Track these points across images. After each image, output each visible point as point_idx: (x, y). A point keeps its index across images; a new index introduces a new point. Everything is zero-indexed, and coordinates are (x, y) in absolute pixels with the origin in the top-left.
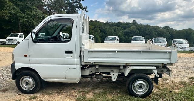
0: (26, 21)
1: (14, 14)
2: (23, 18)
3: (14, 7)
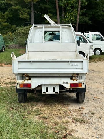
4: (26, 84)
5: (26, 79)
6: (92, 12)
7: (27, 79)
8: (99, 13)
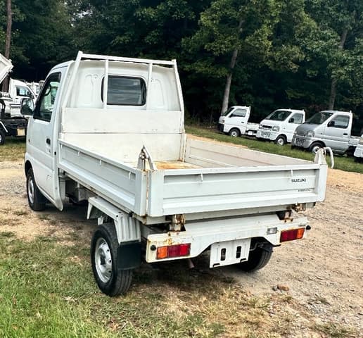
0: (348, 72)
1: (317, 54)
2: (343, 64)
3: (325, 32)
4: (176, 246)
5: (173, 231)
6: (28, 38)
7: (178, 231)
8: (42, 43)
